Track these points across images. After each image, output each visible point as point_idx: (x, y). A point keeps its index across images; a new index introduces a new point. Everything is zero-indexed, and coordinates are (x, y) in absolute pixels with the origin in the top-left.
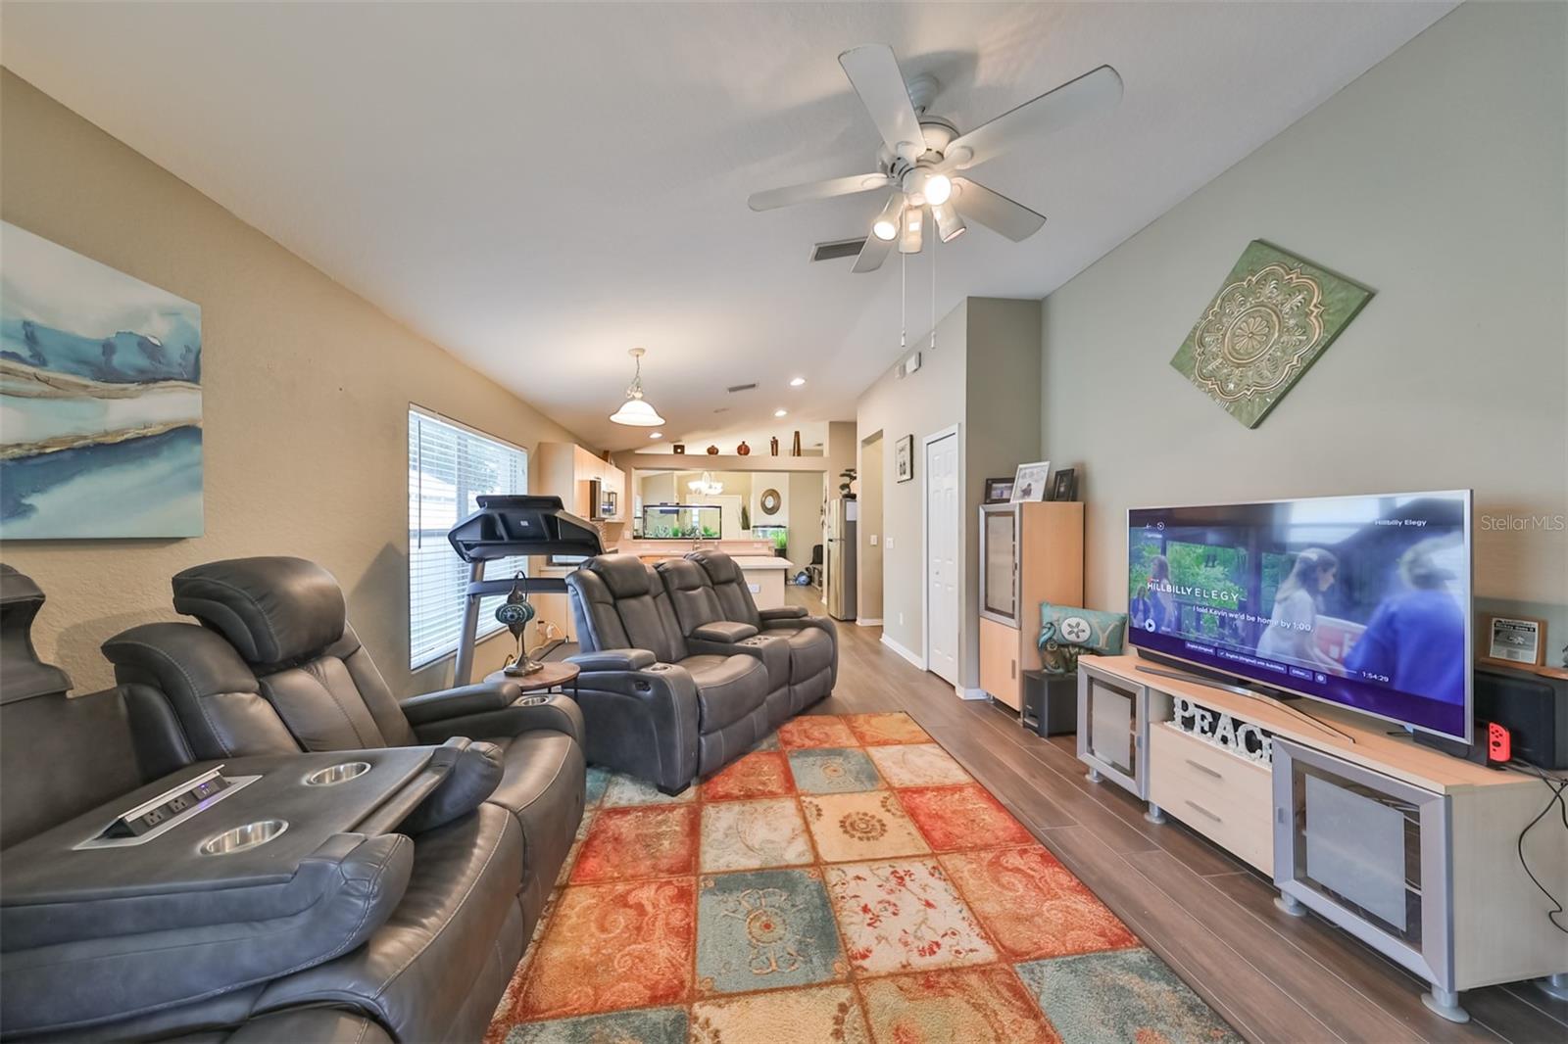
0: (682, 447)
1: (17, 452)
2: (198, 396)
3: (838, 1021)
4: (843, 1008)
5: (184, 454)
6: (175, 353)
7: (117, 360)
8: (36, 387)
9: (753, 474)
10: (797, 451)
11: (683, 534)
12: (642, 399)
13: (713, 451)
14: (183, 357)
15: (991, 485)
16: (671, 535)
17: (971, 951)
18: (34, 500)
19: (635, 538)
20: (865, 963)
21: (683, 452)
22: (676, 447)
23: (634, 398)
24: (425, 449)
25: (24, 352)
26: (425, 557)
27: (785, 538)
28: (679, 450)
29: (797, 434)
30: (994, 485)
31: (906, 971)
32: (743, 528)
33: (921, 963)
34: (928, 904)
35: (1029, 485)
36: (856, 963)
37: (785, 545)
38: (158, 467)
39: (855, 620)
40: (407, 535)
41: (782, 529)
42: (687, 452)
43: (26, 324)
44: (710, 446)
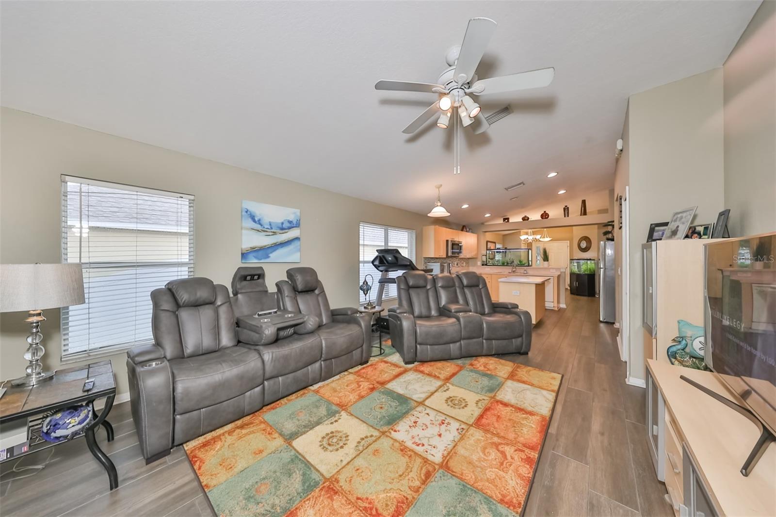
0: (508, 219)
1: (268, 246)
2: (299, 231)
3: (366, 437)
4: (372, 436)
5: (296, 244)
6: (295, 222)
7: (284, 226)
8: (271, 234)
9: (574, 227)
10: (584, 212)
11: (508, 263)
12: (441, 206)
13: (525, 219)
14: (297, 222)
15: (654, 228)
16: (501, 264)
17: (432, 455)
18: (270, 255)
19: (483, 265)
20: (393, 432)
21: (508, 221)
22: (504, 220)
23: (437, 206)
24: (366, 236)
25: (269, 228)
26: (366, 269)
27: (594, 267)
28: (506, 221)
29: (584, 202)
30: (657, 228)
31: (401, 443)
32: (544, 261)
33: (409, 444)
34: (440, 435)
35: (678, 227)
36: (391, 431)
37: (594, 271)
38: (291, 247)
39: (614, 323)
40: (359, 262)
41: (593, 262)
42: (511, 221)
43: (270, 222)
44: (524, 216)
